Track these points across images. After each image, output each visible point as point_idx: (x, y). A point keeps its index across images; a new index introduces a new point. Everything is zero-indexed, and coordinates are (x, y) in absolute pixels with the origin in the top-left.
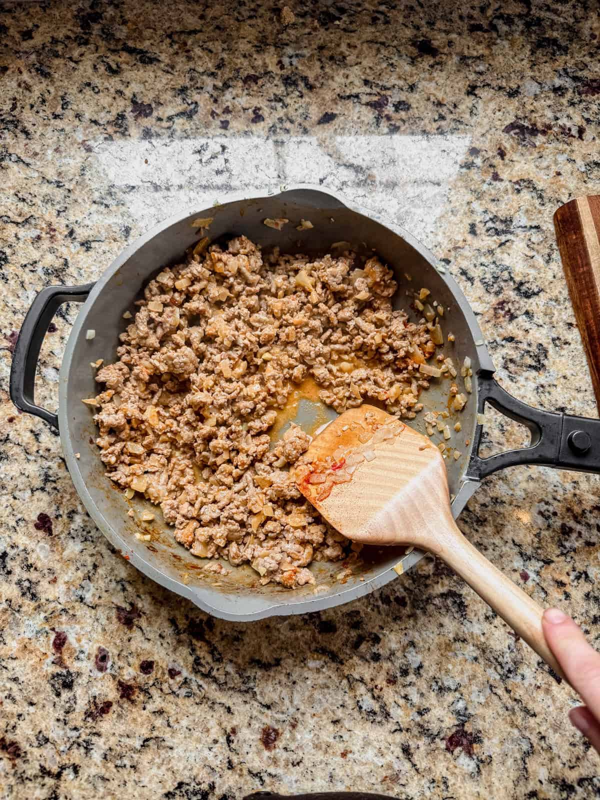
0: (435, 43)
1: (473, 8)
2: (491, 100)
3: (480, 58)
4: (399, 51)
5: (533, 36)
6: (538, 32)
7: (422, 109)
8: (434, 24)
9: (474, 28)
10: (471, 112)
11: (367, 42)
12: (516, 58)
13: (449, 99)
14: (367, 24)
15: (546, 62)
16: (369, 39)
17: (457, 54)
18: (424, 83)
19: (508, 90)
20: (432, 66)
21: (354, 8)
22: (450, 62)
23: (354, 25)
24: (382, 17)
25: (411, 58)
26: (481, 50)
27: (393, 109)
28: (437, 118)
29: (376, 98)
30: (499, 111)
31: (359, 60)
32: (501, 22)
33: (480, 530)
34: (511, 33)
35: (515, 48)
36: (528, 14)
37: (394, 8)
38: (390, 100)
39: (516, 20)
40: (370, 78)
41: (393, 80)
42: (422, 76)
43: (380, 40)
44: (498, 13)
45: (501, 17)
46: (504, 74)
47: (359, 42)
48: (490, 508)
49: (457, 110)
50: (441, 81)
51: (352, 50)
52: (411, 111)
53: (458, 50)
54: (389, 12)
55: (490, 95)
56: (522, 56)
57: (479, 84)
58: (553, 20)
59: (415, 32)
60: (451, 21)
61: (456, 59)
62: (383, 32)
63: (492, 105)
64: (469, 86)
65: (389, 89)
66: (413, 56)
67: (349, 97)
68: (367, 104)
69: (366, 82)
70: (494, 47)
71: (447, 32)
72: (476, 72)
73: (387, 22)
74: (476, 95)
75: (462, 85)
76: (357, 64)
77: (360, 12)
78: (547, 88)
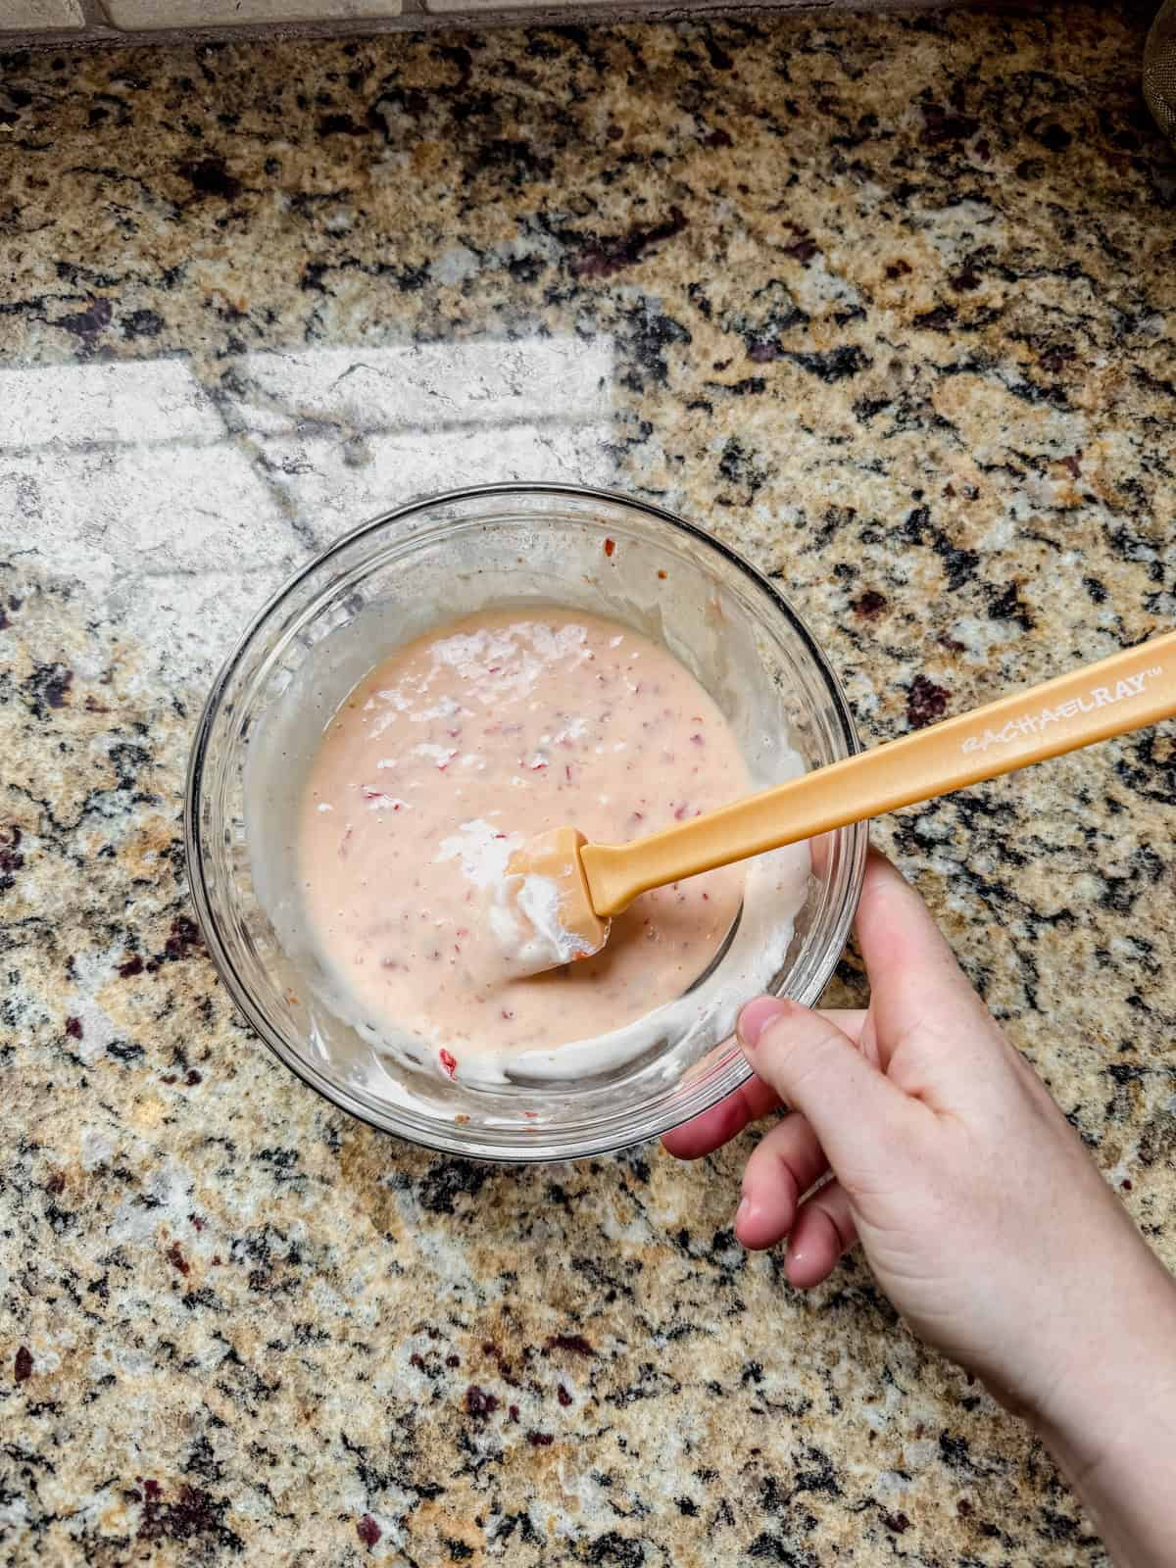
0: (235, 167)
1: (331, 77)
2: (356, 299)
3: (340, 196)
4: (147, 190)
5: (471, 137)
6: (483, 127)
7: (189, 329)
8: (236, 119)
9: (331, 126)
10: (309, 330)
11: (75, 169)
12: (426, 195)
13: (256, 301)
14: (77, 128)
15: (496, 200)
16: (79, 163)
17: (286, 190)
18: (202, 264)
19: (401, 270)
20: (222, 223)
21: (50, 90)
22: (266, 211)
23: (47, 130)
24: (114, 109)
25: (175, 204)
26: (344, 177)
27: (122, 331)
28: (223, 348)
29: (81, 308)
30: (376, 323)
31: (50, 216)
32: (396, 107)
33: (264, 1410)
34: (417, 133)
35: (426, 171)
36: (463, 85)
37: (144, 85)
38: (115, 308)
39: (433, 101)
40: (73, 259)
41: (129, 261)
42: (198, 246)
43: (106, 165)
44: (390, 87)
45: (396, 95)
46: (394, 234)
47: (56, 171)
48: (289, 1353)
49: (276, 327)
50: (242, 258)
51: (36, 192)
52: (163, 335)
53: (288, 179)
54: (130, 96)
55: (358, 285)
56: (440, 188)
57: (332, 260)
58: (520, 99)
59: (189, 141)
60: (279, 111)
61: (281, 201)
62: (112, 145)
63: (359, 313)
64: (309, 266)
65: (114, 283)
66: (180, 199)
67: (18, 307)
68: (61, 323)
69: (63, 269)
70: (375, 170)
71: (265, 138)
72: (327, 233)
73: (125, 121)
74: (322, 289)
75: (292, 264)
76: (44, 226)
77: (62, 100)
78: (495, 263)
